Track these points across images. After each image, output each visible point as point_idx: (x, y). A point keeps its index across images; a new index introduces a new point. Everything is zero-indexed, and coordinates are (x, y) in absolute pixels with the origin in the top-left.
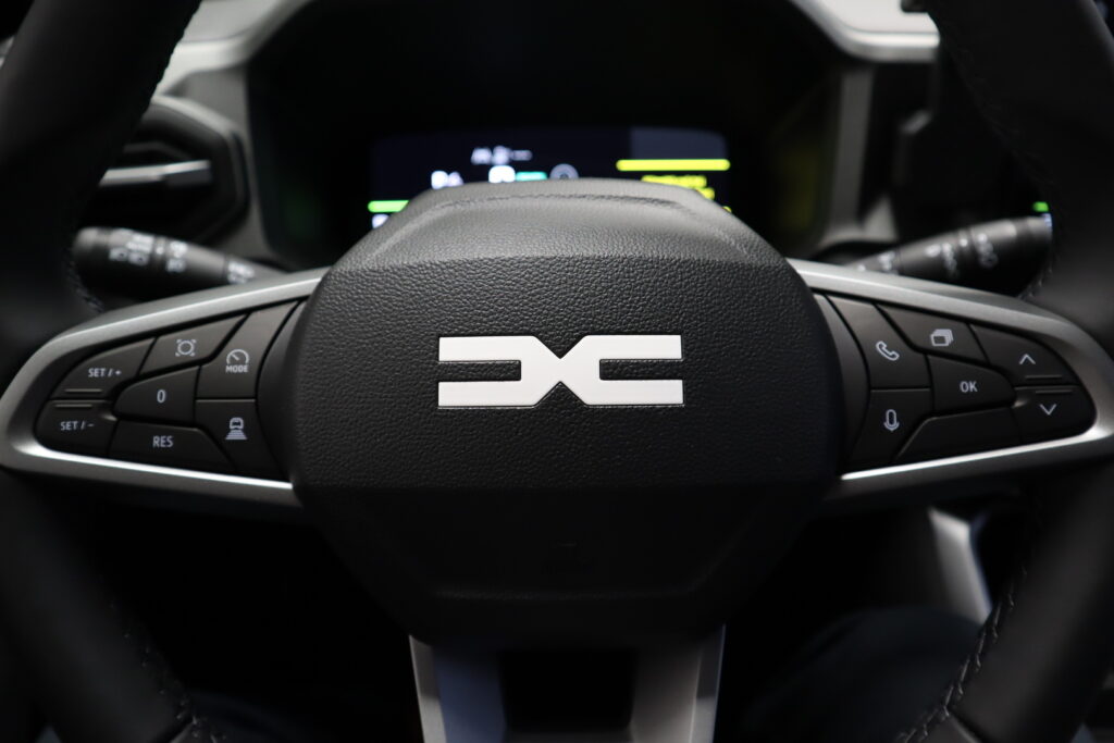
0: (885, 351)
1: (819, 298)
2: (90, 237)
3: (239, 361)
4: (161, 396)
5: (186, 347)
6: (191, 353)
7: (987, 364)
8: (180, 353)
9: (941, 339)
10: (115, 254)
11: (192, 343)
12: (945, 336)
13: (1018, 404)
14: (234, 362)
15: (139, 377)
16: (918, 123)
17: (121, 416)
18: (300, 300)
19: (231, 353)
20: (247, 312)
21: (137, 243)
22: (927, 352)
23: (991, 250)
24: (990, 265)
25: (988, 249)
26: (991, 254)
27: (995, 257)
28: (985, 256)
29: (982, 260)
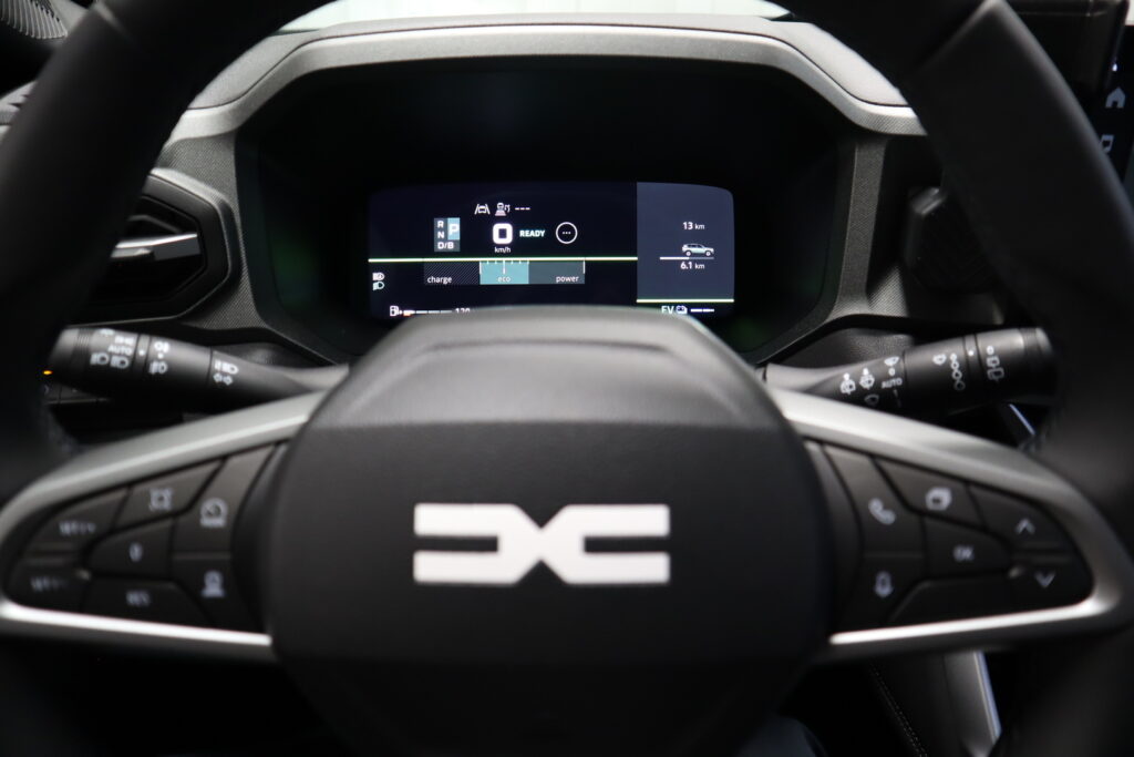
0: (881, 512)
1: (812, 447)
2: (71, 338)
3: (214, 515)
4: (136, 552)
5: (161, 498)
6: (166, 505)
7: (984, 529)
8: (154, 505)
9: (937, 501)
10: (95, 359)
11: (167, 494)
12: (941, 497)
13: (1014, 573)
14: (209, 514)
15: (113, 530)
16: (929, 203)
17: (96, 574)
18: (278, 443)
19: (208, 505)
20: (224, 458)
21: (119, 345)
22: (922, 513)
23: (998, 363)
24: (995, 378)
25: (994, 362)
26: (997, 367)
27: (1001, 370)
28: (991, 368)
29: (989, 372)
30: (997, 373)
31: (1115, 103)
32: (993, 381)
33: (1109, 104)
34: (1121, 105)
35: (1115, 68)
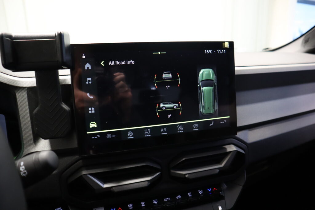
23: (24, 169)
24: (24, 175)
25: (23, 168)
26: (24, 170)
27: (26, 171)
28: (22, 171)
29: (22, 173)
30: (25, 173)
31: (88, 68)
32: (24, 176)
33: (86, 68)
34: (90, 68)
35: (84, 57)
